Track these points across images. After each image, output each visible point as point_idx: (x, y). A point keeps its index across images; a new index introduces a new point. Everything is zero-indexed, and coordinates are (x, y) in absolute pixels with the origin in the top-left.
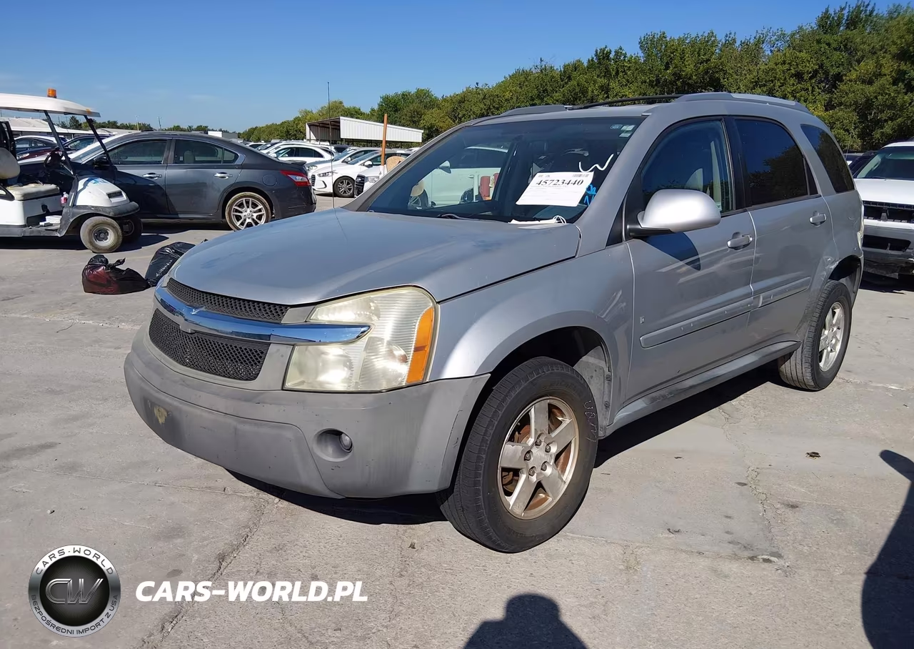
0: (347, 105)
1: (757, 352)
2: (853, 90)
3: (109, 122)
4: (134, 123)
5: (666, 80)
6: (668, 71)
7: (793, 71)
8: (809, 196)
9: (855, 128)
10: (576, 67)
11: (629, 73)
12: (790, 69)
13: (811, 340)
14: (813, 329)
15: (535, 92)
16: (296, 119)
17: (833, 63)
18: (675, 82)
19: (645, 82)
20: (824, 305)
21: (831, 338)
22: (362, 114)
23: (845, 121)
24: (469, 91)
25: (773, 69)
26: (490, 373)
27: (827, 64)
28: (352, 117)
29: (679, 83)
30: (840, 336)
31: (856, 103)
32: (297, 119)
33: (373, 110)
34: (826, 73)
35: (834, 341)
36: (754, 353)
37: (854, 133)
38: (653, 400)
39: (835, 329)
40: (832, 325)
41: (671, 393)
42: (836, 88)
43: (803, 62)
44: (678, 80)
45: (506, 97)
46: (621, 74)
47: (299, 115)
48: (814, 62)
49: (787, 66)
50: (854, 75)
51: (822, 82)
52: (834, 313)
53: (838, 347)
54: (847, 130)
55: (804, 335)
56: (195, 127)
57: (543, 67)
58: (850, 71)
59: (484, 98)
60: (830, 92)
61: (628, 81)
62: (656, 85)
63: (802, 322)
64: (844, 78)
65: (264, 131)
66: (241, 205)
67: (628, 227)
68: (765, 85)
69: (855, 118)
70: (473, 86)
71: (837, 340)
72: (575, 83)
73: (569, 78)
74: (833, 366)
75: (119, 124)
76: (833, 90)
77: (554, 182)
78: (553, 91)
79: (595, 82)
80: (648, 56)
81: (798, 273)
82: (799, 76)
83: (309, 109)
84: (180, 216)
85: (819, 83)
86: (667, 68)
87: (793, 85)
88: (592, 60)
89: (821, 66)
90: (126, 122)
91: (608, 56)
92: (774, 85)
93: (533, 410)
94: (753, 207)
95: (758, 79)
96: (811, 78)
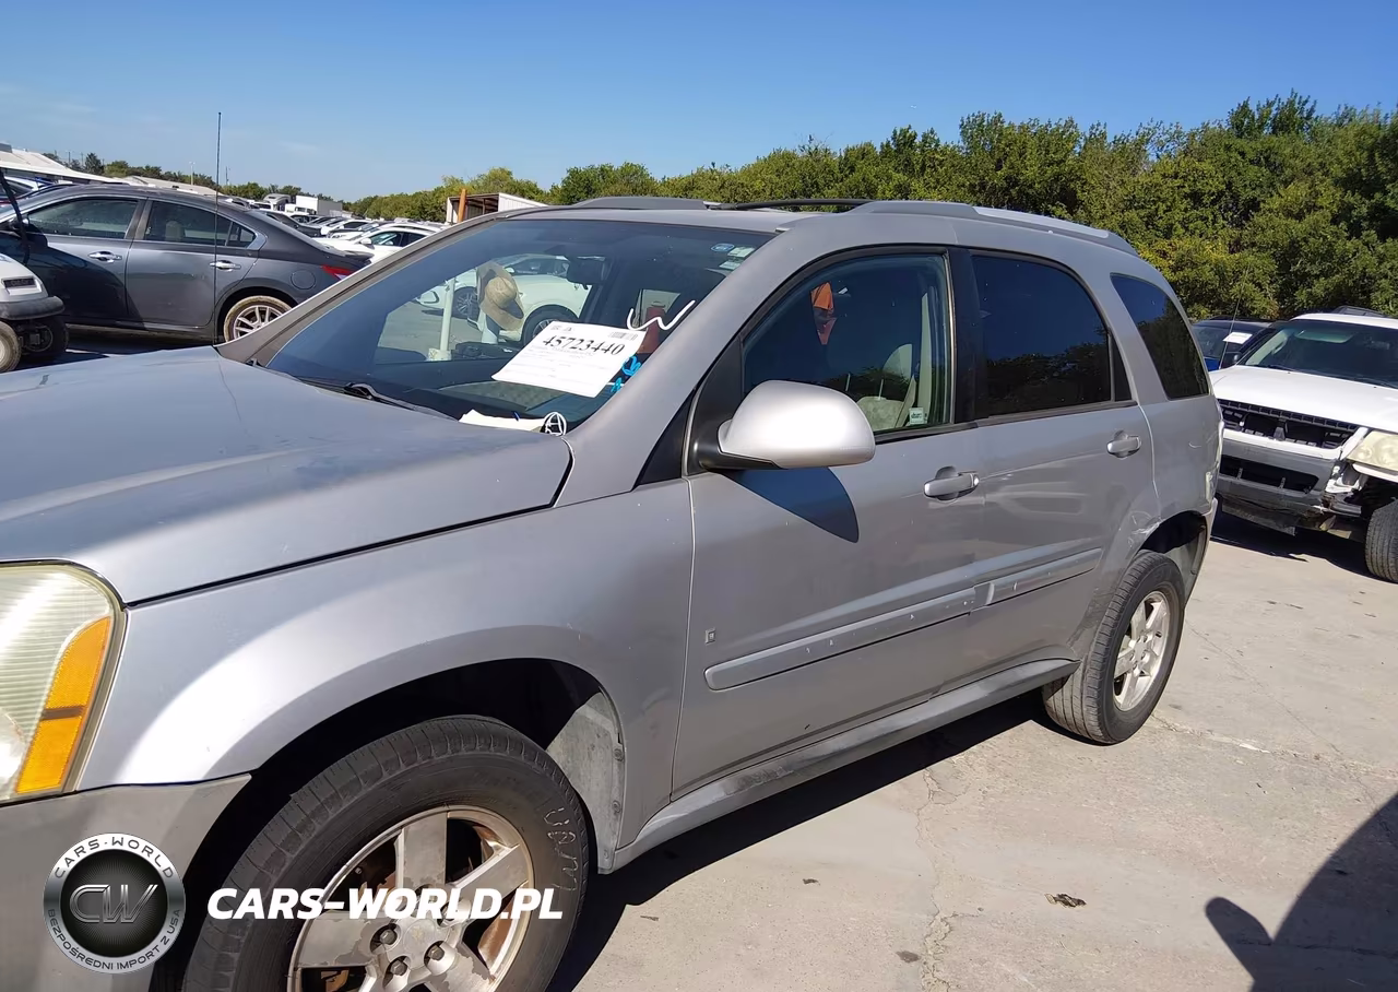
0: (518, 176)
1: (990, 679)
2: (1273, 224)
3: (147, 167)
4: (187, 172)
5: (993, 186)
6: (999, 172)
7: (1187, 190)
8: (1112, 402)
9: (1271, 283)
10: (864, 153)
11: (940, 170)
12: (1184, 187)
13: (1099, 658)
14: (1104, 640)
15: (799, 184)
16: (437, 190)
17: (1248, 183)
18: (1007, 189)
19: (963, 186)
20: (1128, 597)
21: (1140, 655)
22: (538, 192)
23: (1256, 271)
24: (701, 174)
25: (1157, 185)
26: (251, 772)
27: (1238, 184)
28: (523, 196)
29: (1013, 192)
30: (1160, 648)
31: (1275, 245)
32: (439, 191)
33: (555, 188)
34: (1235, 197)
35: (1147, 659)
36: (982, 682)
37: (1270, 290)
38: (748, 781)
39: (1150, 637)
40: (1143, 632)
41: (785, 769)
42: (1247, 219)
43: (1204, 177)
44: (1013, 187)
45: (756, 188)
46: (928, 170)
47: (442, 184)
48: (1221, 179)
49: (1178, 182)
50: (1275, 203)
51: (1230, 209)
52: (1149, 610)
53: (1155, 670)
54: (1259, 285)
55: (1085, 649)
56: (281, 187)
57: (813, 149)
58: (1272, 196)
59: (722, 187)
60: (1240, 226)
61: (938, 181)
62: (980, 191)
63: (1082, 626)
64: (1262, 205)
65: (387, 204)
66: (251, 316)
67: (696, 447)
68: (1143, 207)
69: (1274, 268)
70: (708, 166)
71: (1154, 656)
72: (860, 178)
73: (852, 169)
74: (1144, 701)
75: (162, 173)
76: (1244, 222)
77: (574, 343)
78: (827, 185)
79: (890, 178)
80: (973, 148)
81: (1079, 542)
82: (1196, 198)
83: (457, 177)
84: (147, 325)
85: (1225, 211)
86: (999, 167)
87: (1186, 210)
88: (888, 145)
89: (1229, 185)
90: (175, 171)
91: (912, 141)
92: (1157, 210)
93: (401, 838)
94: (991, 418)
95: (1134, 197)
96: (1213, 203)
